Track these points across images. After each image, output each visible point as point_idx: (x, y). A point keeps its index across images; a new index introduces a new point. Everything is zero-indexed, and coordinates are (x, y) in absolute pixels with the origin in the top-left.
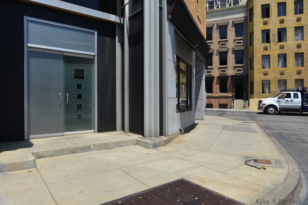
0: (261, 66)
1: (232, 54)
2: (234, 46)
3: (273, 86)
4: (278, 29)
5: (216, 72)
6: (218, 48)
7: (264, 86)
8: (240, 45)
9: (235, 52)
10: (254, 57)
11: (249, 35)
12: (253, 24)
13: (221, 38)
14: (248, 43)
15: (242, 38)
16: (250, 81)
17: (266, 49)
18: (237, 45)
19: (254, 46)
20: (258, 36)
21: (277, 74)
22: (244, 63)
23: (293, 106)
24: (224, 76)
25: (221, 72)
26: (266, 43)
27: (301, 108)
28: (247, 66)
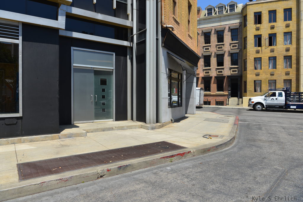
0: (253, 68)
1: (228, 56)
2: (230, 49)
3: (264, 86)
4: (269, 34)
5: (213, 73)
6: (216, 51)
7: (256, 86)
8: (236, 48)
9: (231, 55)
10: (247, 60)
11: (243, 40)
12: (247, 29)
13: (218, 42)
14: (242, 47)
15: (237, 42)
16: (244, 81)
17: (258, 52)
18: (233, 48)
19: (248, 50)
20: (251, 41)
21: (267, 74)
22: (239, 64)
23: (277, 103)
24: (221, 76)
25: (218, 73)
26: (258, 47)
27: (284, 105)
28: (242, 67)
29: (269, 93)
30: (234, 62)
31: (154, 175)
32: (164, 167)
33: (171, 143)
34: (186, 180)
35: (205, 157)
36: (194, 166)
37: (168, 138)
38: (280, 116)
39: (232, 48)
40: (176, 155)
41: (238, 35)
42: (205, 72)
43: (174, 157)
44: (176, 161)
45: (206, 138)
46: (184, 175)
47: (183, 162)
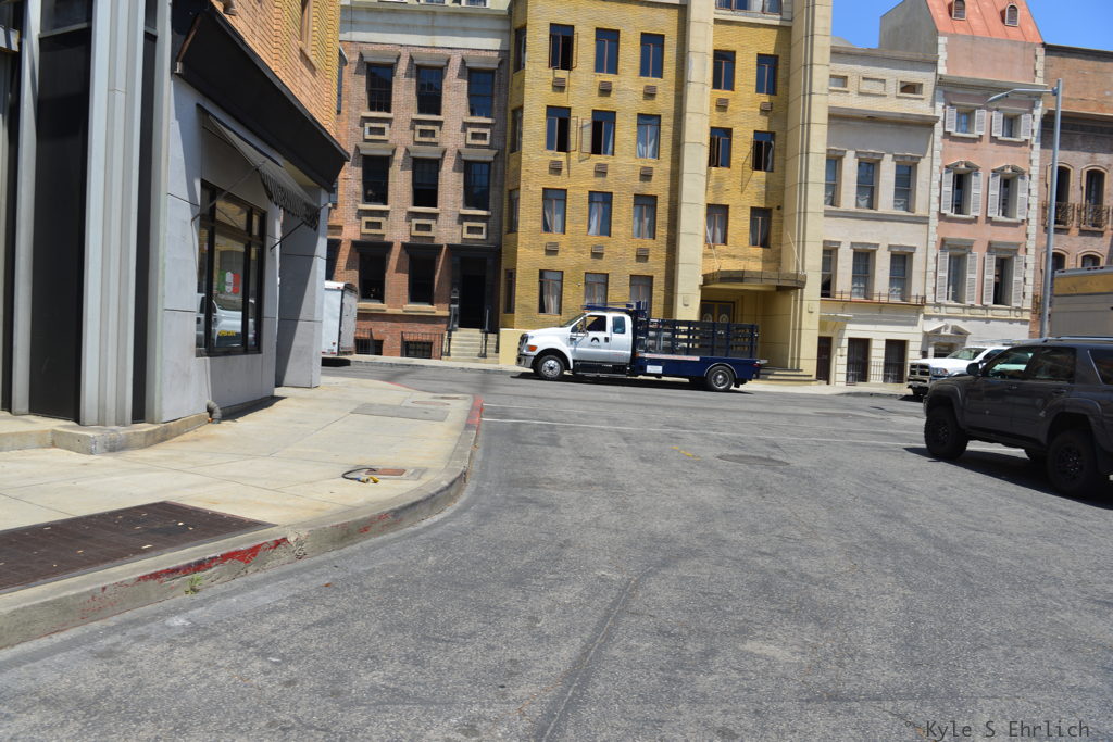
0: (539, 225)
1: (454, 170)
2: (461, 144)
3: (571, 292)
4: (594, 111)
5: (398, 231)
6: (411, 145)
7: (545, 290)
8: (483, 143)
9: (467, 167)
10: (521, 193)
11: (509, 117)
12: (523, 81)
13: (421, 110)
14: (505, 141)
15: (489, 121)
16: (507, 270)
17: (556, 169)
18: (473, 142)
19: (523, 156)
20: (535, 126)
21: (582, 252)
22: (491, 205)
23: (609, 355)
24: (425, 243)
25: (417, 229)
26: (559, 150)
27: (628, 361)
28: (501, 217)
29: (585, 319)
30: (475, 195)
31: (99, 661)
32: (155, 617)
33: (196, 510)
34: (257, 664)
35: (346, 557)
36: (300, 601)
37: (188, 487)
38: (617, 397)
39: (470, 141)
40: (216, 558)
41: (492, 96)
42: (367, 223)
43: (210, 567)
44: (219, 587)
45: (356, 482)
46: (248, 645)
47: (252, 586)
